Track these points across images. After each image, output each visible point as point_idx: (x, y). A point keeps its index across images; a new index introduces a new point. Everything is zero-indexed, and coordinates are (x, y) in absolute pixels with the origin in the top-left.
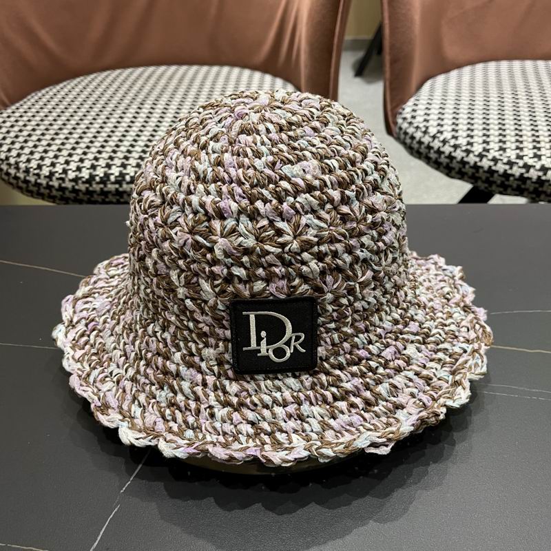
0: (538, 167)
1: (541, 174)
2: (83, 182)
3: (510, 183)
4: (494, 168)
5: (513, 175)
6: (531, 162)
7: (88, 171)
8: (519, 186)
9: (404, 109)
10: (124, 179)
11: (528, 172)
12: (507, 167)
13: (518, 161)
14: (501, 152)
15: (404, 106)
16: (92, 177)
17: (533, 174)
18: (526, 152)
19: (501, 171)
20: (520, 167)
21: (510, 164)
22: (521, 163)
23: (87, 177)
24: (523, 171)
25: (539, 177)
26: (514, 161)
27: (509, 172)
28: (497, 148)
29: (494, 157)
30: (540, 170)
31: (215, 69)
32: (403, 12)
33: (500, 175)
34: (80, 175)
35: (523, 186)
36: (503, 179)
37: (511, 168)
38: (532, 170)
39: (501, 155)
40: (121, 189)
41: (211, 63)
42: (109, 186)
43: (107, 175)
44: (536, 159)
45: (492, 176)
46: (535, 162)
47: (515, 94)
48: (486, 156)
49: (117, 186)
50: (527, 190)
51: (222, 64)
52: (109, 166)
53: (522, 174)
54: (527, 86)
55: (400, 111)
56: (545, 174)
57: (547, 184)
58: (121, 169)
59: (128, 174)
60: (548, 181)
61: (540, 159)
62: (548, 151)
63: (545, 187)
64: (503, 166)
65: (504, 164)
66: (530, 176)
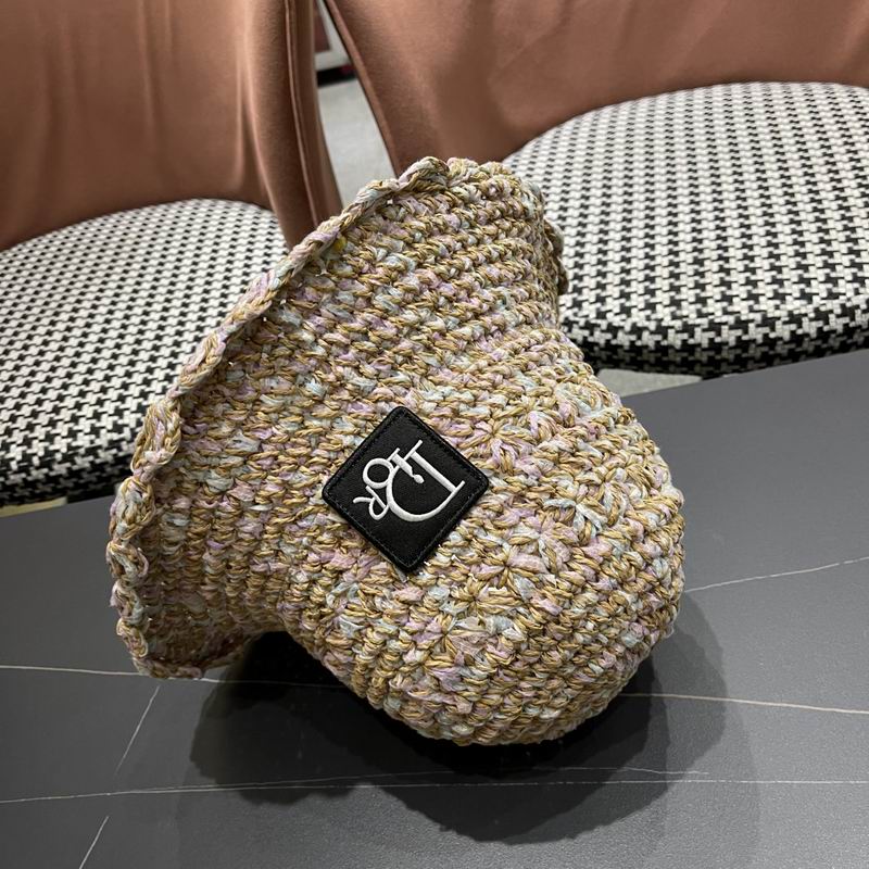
0: (628, 328)
1: (633, 338)
3: (597, 354)
5: (597, 344)
6: (617, 321)
8: (609, 357)
10: (31, 464)
11: (615, 337)
12: (586, 333)
13: (599, 322)
14: (576, 310)
17: (623, 339)
18: (610, 304)
21: (590, 327)
22: (604, 324)
24: (609, 336)
25: (632, 343)
26: (593, 322)
27: (591, 339)
29: (566, 319)
30: (631, 333)
37: (592, 334)
38: (620, 334)
39: (575, 315)
40: (30, 479)
42: (12, 477)
43: (5, 462)
44: (624, 316)
46: (623, 320)
49: (23, 475)
50: (622, 361)
53: (608, 341)
56: (639, 338)
57: (645, 351)
58: (24, 448)
59: (35, 454)
60: (646, 347)
61: (629, 315)
62: (641, 298)
63: (645, 355)
64: (581, 332)
65: (581, 328)
66: (619, 343)
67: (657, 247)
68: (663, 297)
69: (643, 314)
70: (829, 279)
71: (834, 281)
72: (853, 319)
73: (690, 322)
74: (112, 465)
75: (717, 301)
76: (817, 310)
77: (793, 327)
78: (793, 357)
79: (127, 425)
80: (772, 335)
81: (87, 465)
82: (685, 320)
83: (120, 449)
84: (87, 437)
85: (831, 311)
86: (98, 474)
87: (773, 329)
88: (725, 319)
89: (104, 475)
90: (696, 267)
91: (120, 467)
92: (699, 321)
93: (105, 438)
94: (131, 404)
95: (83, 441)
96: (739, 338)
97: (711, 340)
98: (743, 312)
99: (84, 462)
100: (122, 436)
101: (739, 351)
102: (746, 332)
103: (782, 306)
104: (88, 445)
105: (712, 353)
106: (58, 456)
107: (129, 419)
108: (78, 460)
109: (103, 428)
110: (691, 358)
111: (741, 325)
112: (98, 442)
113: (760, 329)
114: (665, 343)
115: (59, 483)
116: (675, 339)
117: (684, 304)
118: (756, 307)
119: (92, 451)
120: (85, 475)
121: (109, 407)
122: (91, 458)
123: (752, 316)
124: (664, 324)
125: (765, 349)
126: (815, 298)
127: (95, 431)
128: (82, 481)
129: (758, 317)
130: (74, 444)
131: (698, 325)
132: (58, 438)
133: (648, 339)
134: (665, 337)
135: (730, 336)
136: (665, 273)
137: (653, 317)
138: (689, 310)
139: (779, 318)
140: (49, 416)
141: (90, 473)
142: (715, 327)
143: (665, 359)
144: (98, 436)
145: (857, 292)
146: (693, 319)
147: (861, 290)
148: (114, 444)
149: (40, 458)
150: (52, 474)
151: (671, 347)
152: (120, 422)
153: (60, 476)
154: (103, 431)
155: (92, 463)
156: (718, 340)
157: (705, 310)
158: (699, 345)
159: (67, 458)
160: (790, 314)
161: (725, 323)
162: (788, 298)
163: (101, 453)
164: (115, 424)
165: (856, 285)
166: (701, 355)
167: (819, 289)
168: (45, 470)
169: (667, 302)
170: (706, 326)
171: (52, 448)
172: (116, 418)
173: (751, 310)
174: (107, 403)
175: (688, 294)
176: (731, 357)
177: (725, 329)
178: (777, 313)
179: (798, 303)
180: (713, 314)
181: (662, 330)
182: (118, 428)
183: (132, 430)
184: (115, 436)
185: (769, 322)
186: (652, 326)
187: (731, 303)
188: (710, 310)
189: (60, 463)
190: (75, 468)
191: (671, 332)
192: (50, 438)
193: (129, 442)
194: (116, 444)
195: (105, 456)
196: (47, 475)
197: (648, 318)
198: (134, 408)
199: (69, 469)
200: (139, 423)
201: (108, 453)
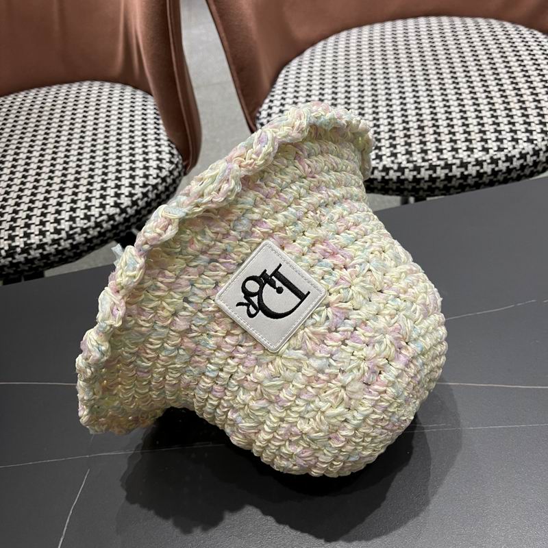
0: (380, 168)
1: (384, 174)
9: (260, 113)
15: (260, 110)
17: (378, 175)
25: (383, 177)
30: (382, 171)
31: (75, 87)
38: (376, 172)
44: (378, 161)
46: (378, 163)
50: (376, 188)
55: (258, 115)
56: (387, 174)
57: (391, 182)
59: (3, 249)
60: (391, 180)
61: (381, 160)
62: (388, 150)
63: (391, 185)
66: (375, 177)
67: (395, 118)
68: (401, 149)
69: (389, 159)
70: (498, 140)
71: (501, 141)
72: (512, 163)
73: (418, 165)
74: (54, 255)
75: (434, 152)
76: (491, 158)
77: (478, 168)
78: (477, 186)
79: (63, 229)
80: (466, 173)
81: (38, 255)
82: (415, 163)
83: (59, 245)
84: (37, 237)
85: (500, 159)
87: (466, 169)
88: (439, 163)
89: (49, 262)
90: (420, 131)
91: (60, 256)
92: (423, 164)
93: (48, 238)
94: (65, 215)
95: (35, 240)
96: (446, 175)
98: (449, 159)
99: (35, 254)
100: (60, 236)
101: (446, 182)
102: (451, 171)
103: (472, 156)
104: (38, 242)
105: (430, 184)
106: (19, 250)
107: (65, 225)
108: (32, 252)
109: (48, 231)
110: (418, 187)
111: (448, 166)
112: (45, 240)
113: (459, 169)
114: (403, 177)
115: (19, 267)
116: (409, 175)
117: (414, 153)
118: (457, 156)
119: (41, 246)
120: (36, 262)
121: (50, 218)
122: (41, 251)
123: (454, 161)
124: (402, 166)
125: (461, 181)
126: (491, 151)
127: (42, 233)
128: (34, 266)
129: (458, 162)
130: (29, 242)
131: (423, 167)
132: (17, 238)
133: (393, 175)
134: (403, 174)
135: (441, 173)
136: (402, 134)
137: (396, 161)
138: (417, 157)
139: (470, 163)
140: (9, 223)
141: (39, 260)
142: (433, 168)
143: (402, 187)
144: (44, 237)
145: (514, 148)
146: (420, 163)
147: (516, 146)
148: (55, 242)
149: (6, 251)
150: (14, 261)
151: (406, 180)
152: (59, 227)
153: (20, 262)
154: (48, 233)
155: (41, 254)
156: (434, 175)
157: (426, 157)
158: (423, 179)
159: (24, 251)
160: (477, 160)
161: (439, 166)
162: (475, 150)
163: (47, 247)
164: (55, 228)
165: (514, 143)
166: (424, 185)
167: (493, 145)
168: (10, 259)
169: (404, 152)
170: (427, 167)
171: (14, 244)
172: (56, 225)
173: (454, 157)
174: (49, 215)
175: (416, 148)
176: (441, 186)
177: (438, 169)
178: (469, 160)
179: (481, 154)
180: (431, 160)
181: (401, 169)
182: (57, 231)
183: (67, 232)
184: (56, 237)
185: (464, 165)
186: (395, 167)
187: (442, 153)
188: (430, 157)
189: (19, 254)
190: (30, 257)
191: (407, 171)
192: (12, 238)
193: (65, 240)
194: (57, 242)
195: (50, 249)
196: (11, 262)
197: (393, 162)
198: (67, 218)
199: (26, 258)
200: (71, 228)
201: (51, 247)
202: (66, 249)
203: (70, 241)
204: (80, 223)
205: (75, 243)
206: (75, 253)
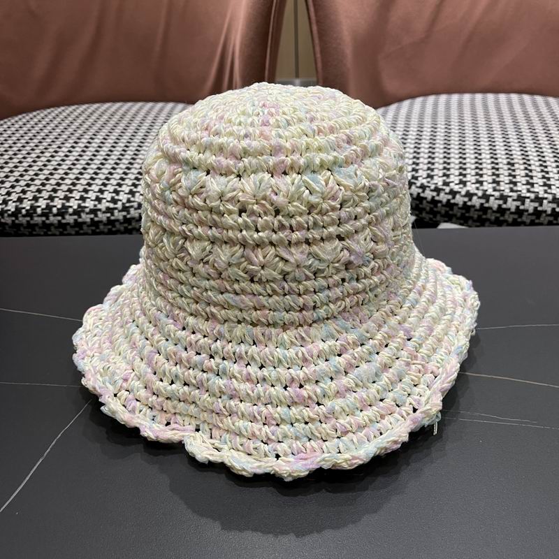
0: (463, 193)
1: (466, 199)
2: (9, 216)
3: (439, 209)
4: (422, 195)
5: (440, 202)
6: (456, 188)
7: (14, 204)
8: (447, 212)
10: (51, 211)
11: (454, 198)
12: (435, 194)
13: (444, 187)
14: (429, 179)
16: (18, 210)
17: (459, 200)
18: (452, 178)
19: (429, 198)
20: (446, 194)
21: (437, 190)
22: (447, 189)
23: (13, 210)
24: (450, 197)
25: (465, 203)
26: (441, 187)
27: (437, 198)
28: (425, 176)
29: (422, 184)
30: (465, 196)
32: (334, 46)
33: (428, 202)
34: (6, 209)
35: (451, 212)
36: (432, 206)
37: (438, 195)
38: (458, 196)
39: (429, 182)
40: (48, 222)
41: (156, 100)
42: (36, 219)
43: (33, 208)
44: (461, 186)
45: (421, 203)
46: (460, 188)
47: (448, 124)
48: (415, 183)
49: (44, 219)
50: (455, 215)
51: (167, 100)
52: (36, 199)
53: (449, 200)
54: (461, 117)
56: (470, 200)
57: (472, 209)
58: (49, 201)
59: (55, 206)
60: (474, 206)
61: (465, 185)
62: (473, 178)
63: (471, 213)
64: (431, 193)
65: (432, 190)
66: (456, 202)
67: (483, 155)
68: (487, 178)
69: (474, 186)
73: (505, 194)
74: (105, 225)
75: (523, 184)
79: (121, 200)
81: (88, 220)
82: (502, 192)
83: (112, 214)
84: (92, 202)
86: (94, 228)
88: (528, 195)
89: (98, 230)
90: (509, 166)
91: (110, 227)
92: (511, 194)
93: (103, 206)
94: (126, 189)
95: (89, 204)
96: (536, 208)
97: (518, 207)
98: (540, 193)
99: (87, 218)
100: (116, 206)
101: (534, 218)
102: (541, 205)
104: (92, 207)
105: (516, 216)
106: (71, 210)
107: (123, 197)
108: (83, 215)
109: (105, 199)
110: (502, 218)
111: (539, 200)
112: (99, 206)
113: (550, 205)
114: (486, 205)
115: (66, 229)
116: (494, 203)
117: (502, 183)
118: (549, 191)
119: (94, 211)
120: (85, 227)
121: (110, 188)
122: (92, 216)
123: (546, 195)
124: (488, 193)
125: (551, 218)
127: (99, 200)
129: (550, 197)
130: (83, 205)
131: (510, 197)
132: (72, 200)
133: (476, 202)
134: (488, 201)
136: (489, 167)
138: (506, 188)
142: (521, 199)
143: (484, 217)
144: (100, 203)
146: (507, 192)
148: (109, 210)
149: (58, 209)
150: (64, 221)
151: (490, 208)
152: (116, 197)
153: (68, 224)
154: (104, 201)
155: (92, 219)
156: (522, 207)
157: (515, 188)
158: (509, 209)
159: (77, 213)
161: (528, 198)
163: (99, 214)
164: (113, 198)
166: (509, 217)
168: (60, 218)
169: (491, 181)
170: (515, 198)
171: (67, 204)
172: (114, 195)
173: (546, 192)
174: (109, 186)
175: (504, 179)
176: (528, 220)
177: (527, 201)
180: (520, 191)
181: (486, 197)
182: (114, 201)
183: (123, 204)
185: (557, 201)
186: (480, 194)
187: (533, 187)
188: (519, 189)
189: (71, 215)
190: (80, 220)
191: (492, 198)
192: (67, 198)
193: (119, 211)
194: (111, 211)
195: (102, 217)
196: (59, 221)
197: (477, 189)
198: (127, 191)
199: (76, 220)
200: (129, 201)
201: (104, 215)
202: (118, 220)
203: (124, 213)
204: (139, 198)
205: (128, 216)
206: (126, 228)
